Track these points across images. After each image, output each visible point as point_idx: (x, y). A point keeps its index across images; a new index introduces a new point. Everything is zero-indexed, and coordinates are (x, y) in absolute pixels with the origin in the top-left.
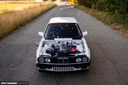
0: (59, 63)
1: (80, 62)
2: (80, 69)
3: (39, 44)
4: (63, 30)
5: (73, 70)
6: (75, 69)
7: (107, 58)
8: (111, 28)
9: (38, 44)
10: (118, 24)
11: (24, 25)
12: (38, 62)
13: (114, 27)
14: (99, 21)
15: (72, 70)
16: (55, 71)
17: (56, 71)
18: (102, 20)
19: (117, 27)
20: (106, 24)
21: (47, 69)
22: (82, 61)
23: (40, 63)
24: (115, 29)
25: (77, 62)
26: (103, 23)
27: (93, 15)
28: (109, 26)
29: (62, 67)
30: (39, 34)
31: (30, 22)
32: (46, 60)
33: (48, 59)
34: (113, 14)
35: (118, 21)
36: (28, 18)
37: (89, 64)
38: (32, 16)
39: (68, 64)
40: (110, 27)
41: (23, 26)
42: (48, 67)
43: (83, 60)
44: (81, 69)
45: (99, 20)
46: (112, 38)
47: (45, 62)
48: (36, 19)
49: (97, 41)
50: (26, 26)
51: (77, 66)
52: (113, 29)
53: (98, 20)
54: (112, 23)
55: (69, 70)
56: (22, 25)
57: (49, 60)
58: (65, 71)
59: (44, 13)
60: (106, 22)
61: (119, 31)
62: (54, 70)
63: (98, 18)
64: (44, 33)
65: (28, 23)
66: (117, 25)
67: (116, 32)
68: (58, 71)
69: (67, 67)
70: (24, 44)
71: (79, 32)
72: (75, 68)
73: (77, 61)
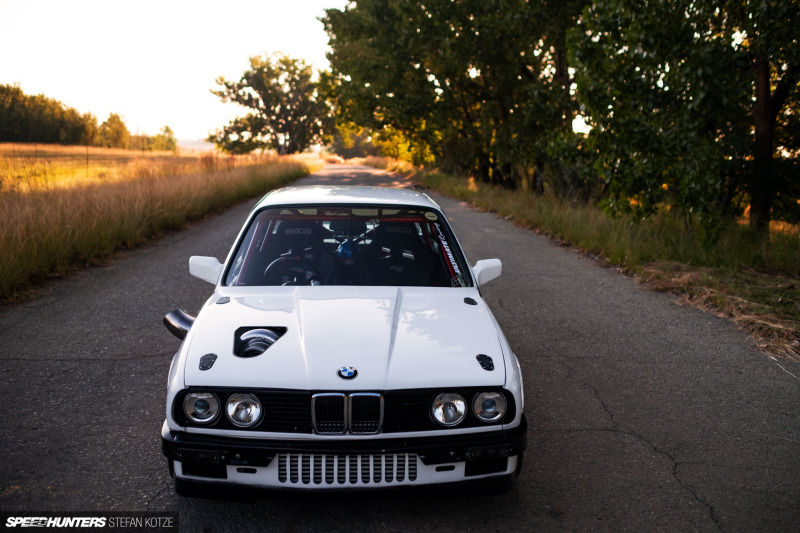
0: (320, 430)
1: (460, 420)
2: (458, 473)
3: (189, 323)
4: (349, 262)
5: (413, 477)
6: (427, 475)
7: (632, 433)
8: (642, 282)
9: (184, 327)
10: (681, 265)
11: (96, 261)
12: (177, 427)
13: (658, 277)
14: (563, 249)
15: (406, 481)
16: (288, 483)
17: (300, 484)
18: (581, 244)
19: (680, 280)
20: (608, 266)
21: (234, 475)
22: (470, 419)
23: (190, 430)
24: (664, 290)
25: (440, 426)
26: (593, 262)
27: (528, 222)
28: (626, 273)
29: (342, 457)
30: (193, 271)
31: (138, 245)
32: (231, 409)
33: (247, 405)
34: (647, 210)
35: (681, 252)
36: (122, 221)
37: (515, 441)
38: (152, 210)
39: (382, 436)
40: (637, 279)
41: (93, 266)
42: (242, 458)
43: (478, 409)
44: (466, 475)
45: (567, 245)
46: (653, 333)
47: (223, 421)
48: (179, 236)
49: (563, 344)
50: (109, 269)
51: (437, 452)
52: (657, 290)
53: (563, 245)
54: (645, 260)
55: (383, 483)
56: (85, 261)
57: (255, 412)
58: (360, 483)
59: (227, 207)
60: (607, 255)
61: (691, 297)
62: (282, 479)
63: (558, 235)
64: (222, 262)
65: (119, 254)
66: (678, 269)
67: (671, 304)
68: (312, 485)
69: (371, 459)
70: (88, 354)
71: (451, 256)
72: (426, 462)
73: (439, 414)
